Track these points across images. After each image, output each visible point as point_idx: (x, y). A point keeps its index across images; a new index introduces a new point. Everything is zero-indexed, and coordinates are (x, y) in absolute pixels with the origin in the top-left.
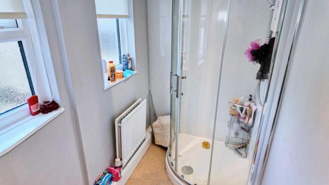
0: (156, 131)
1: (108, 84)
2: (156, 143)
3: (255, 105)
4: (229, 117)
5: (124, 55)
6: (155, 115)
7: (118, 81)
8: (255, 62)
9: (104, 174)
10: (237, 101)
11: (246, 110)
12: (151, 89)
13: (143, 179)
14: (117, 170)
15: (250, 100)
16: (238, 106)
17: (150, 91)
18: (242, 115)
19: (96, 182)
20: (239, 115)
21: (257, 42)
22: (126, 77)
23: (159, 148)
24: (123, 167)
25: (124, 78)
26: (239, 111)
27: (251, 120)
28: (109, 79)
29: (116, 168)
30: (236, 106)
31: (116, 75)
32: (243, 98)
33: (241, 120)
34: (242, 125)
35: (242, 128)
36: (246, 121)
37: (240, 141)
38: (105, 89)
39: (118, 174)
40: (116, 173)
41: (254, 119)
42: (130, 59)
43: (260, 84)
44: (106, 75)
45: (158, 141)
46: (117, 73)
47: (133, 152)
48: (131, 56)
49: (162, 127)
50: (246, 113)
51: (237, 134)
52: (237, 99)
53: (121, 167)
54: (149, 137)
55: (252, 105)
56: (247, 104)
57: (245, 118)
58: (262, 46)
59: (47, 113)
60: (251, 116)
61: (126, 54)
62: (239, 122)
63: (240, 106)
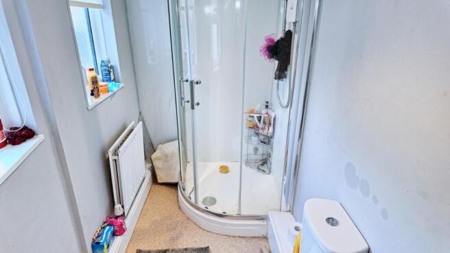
0: (157, 164)
1: (92, 101)
2: (159, 181)
3: (273, 111)
4: (246, 131)
5: (102, 61)
6: (152, 145)
7: (103, 97)
8: (272, 59)
9: (103, 228)
10: (253, 110)
11: (264, 119)
12: (141, 110)
13: (153, 227)
14: (119, 220)
15: (267, 107)
16: (256, 116)
17: (140, 113)
18: (261, 125)
19: (94, 240)
20: (257, 127)
21: (272, 37)
22: (112, 91)
23: (164, 187)
24: (126, 214)
25: (110, 93)
26: (257, 121)
27: (271, 129)
28: (92, 94)
29: (117, 217)
30: (253, 117)
31: (100, 88)
32: (259, 107)
33: (261, 131)
34: (262, 137)
35: (261, 142)
36: (265, 132)
37: (260, 157)
38: (90, 108)
39: (122, 225)
40: (119, 223)
41: (274, 128)
42: (112, 67)
43: (278, 85)
44: (89, 88)
45: (162, 178)
46: (101, 86)
47: (134, 194)
48: (112, 63)
49: (166, 157)
50: (264, 123)
51: (256, 149)
52: (253, 108)
53: (123, 215)
54: (149, 175)
55: (269, 111)
56: (264, 111)
57: (263, 129)
58: (278, 41)
59: (19, 144)
60: (270, 124)
61: (105, 60)
62: (257, 134)
63: (258, 115)
